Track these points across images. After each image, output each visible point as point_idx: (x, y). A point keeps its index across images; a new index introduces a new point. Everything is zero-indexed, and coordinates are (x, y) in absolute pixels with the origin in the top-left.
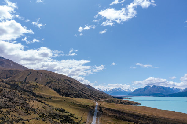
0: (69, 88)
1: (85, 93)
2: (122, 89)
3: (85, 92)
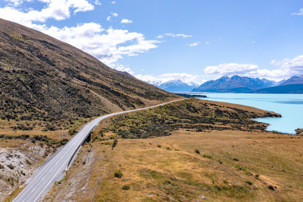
2: (183, 81)
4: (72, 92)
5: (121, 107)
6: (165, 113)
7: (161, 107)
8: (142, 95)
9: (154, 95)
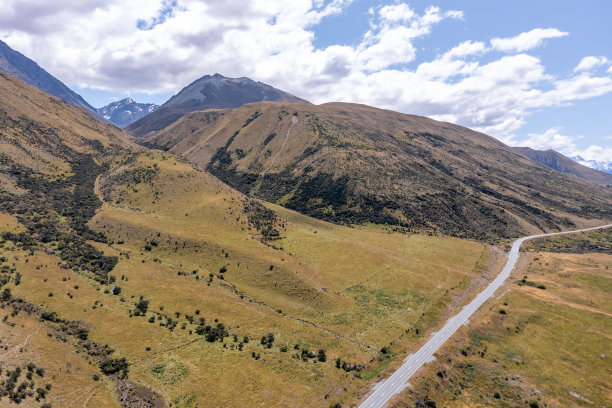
0: (406, 173)
1: (490, 193)
3: (494, 187)
4: (486, 212)
5: (541, 229)
6: (604, 239)
7: (601, 230)
8: (574, 212)
9: (598, 211)
